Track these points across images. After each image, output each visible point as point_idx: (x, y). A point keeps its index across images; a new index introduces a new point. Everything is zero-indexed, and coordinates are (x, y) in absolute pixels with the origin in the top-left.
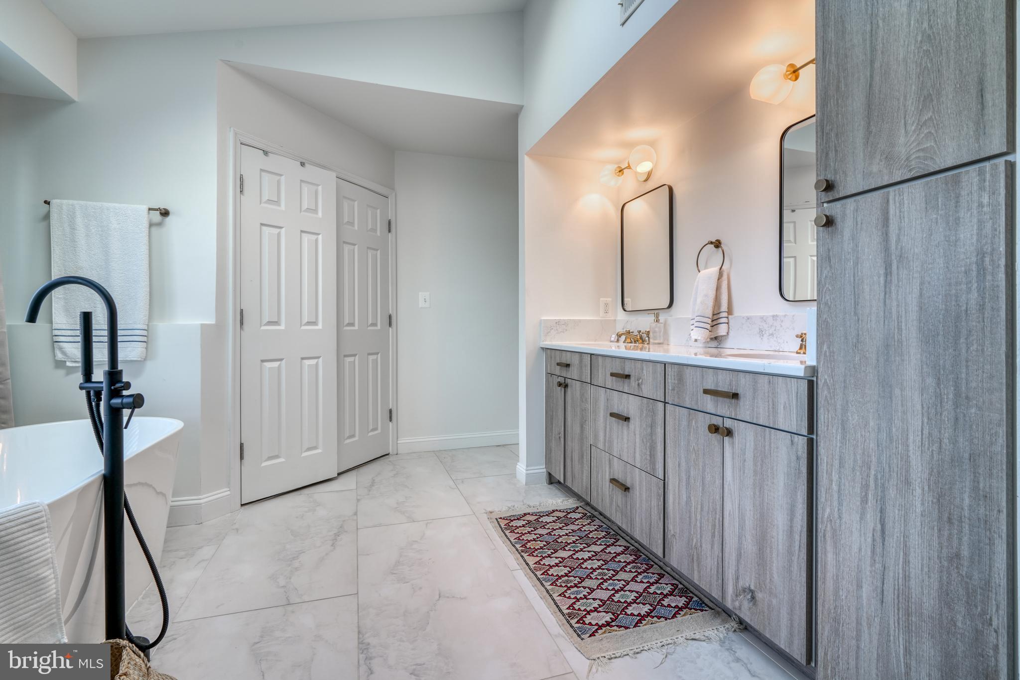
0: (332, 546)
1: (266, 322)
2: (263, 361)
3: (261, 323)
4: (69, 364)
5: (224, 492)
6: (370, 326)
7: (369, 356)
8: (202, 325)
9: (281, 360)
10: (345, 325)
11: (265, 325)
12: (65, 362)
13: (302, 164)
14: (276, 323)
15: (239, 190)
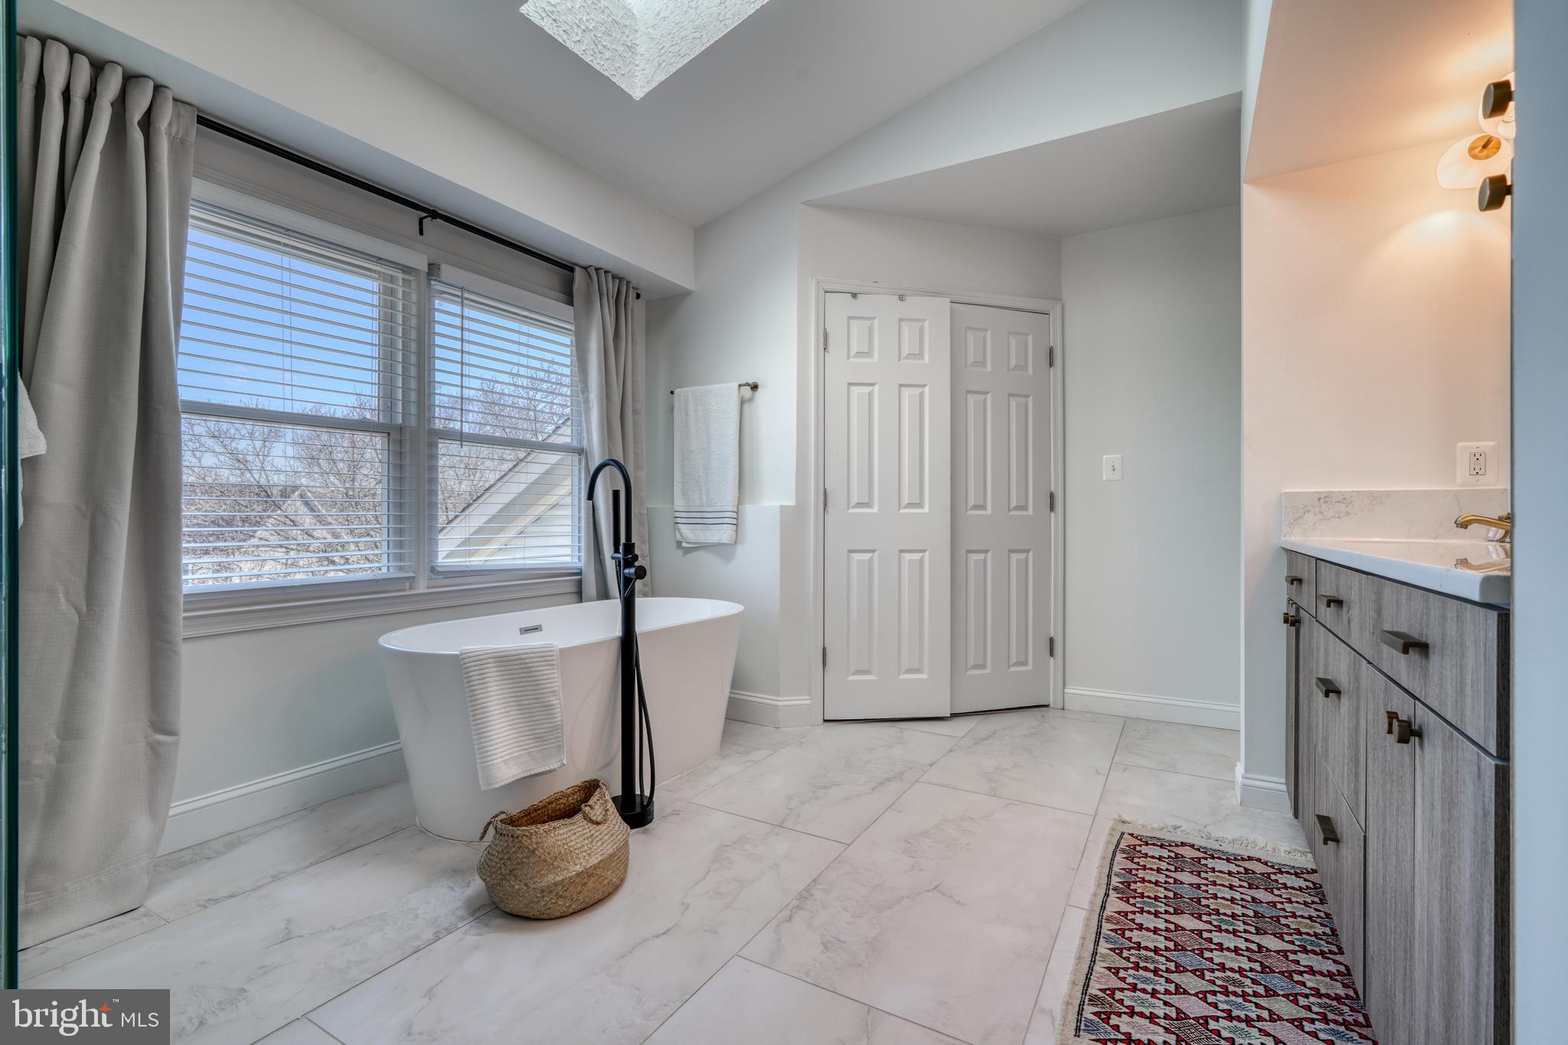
0: (872, 789)
1: (854, 503)
2: (850, 551)
3: (848, 504)
4: (684, 545)
5: (804, 700)
6: (1013, 509)
7: (1012, 555)
8: (782, 507)
9: (873, 551)
10: (969, 507)
11: (854, 507)
12: (681, 542)
13: (901, 298)
14: (868, 505)
15: (822, 347)
